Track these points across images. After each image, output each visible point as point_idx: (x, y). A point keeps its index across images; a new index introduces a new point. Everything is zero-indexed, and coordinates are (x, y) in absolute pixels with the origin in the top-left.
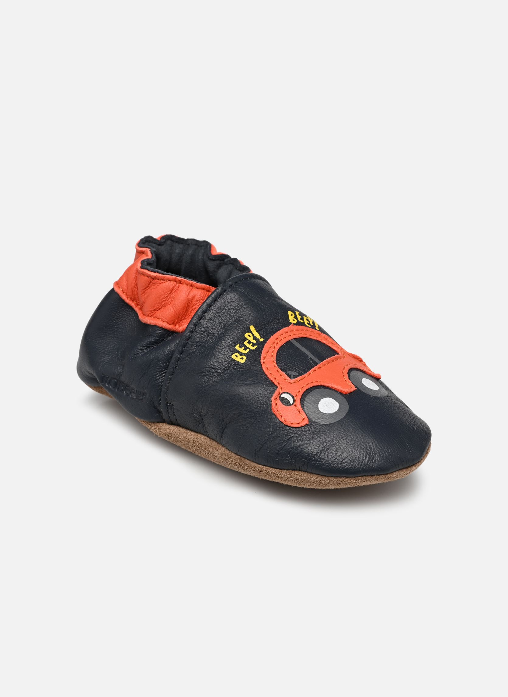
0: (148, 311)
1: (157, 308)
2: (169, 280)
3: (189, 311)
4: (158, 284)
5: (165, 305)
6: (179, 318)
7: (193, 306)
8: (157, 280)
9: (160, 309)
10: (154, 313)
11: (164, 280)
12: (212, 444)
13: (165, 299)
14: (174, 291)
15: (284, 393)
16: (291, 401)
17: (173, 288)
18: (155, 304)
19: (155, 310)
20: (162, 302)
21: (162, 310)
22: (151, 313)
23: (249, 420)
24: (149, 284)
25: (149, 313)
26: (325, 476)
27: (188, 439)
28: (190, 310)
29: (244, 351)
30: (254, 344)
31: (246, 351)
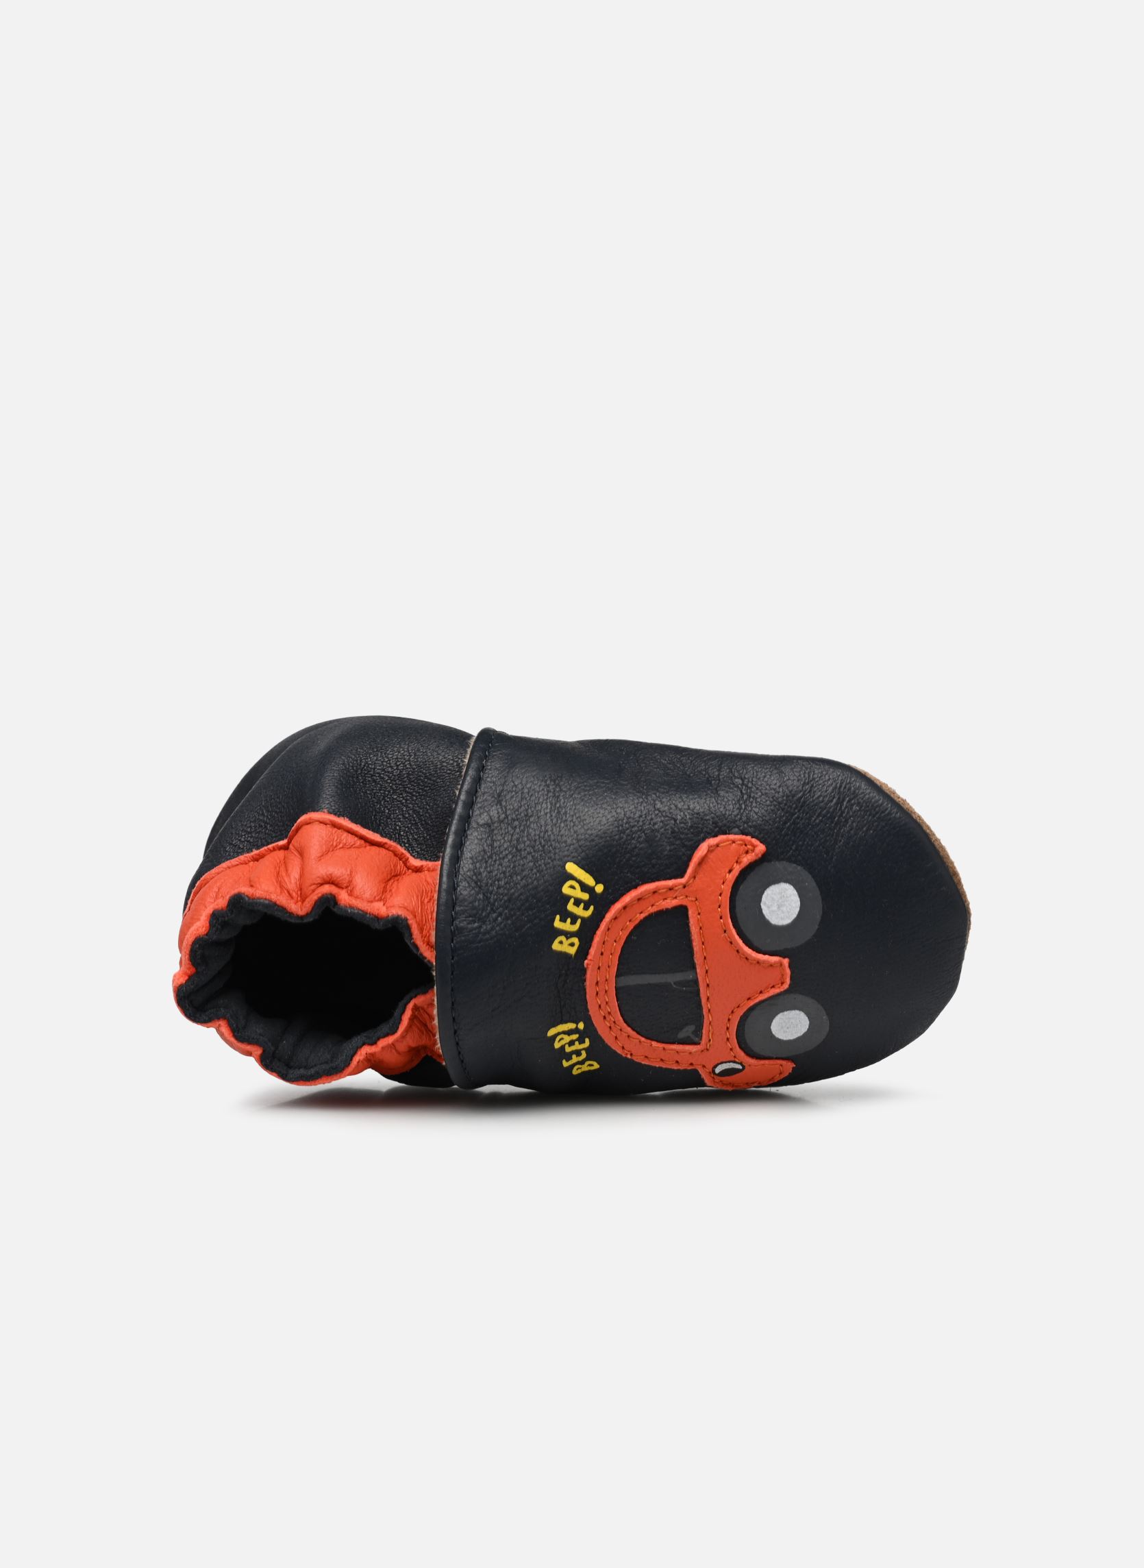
29: (581, 1058)
30: (581, 1041)
31: (584, 1055)
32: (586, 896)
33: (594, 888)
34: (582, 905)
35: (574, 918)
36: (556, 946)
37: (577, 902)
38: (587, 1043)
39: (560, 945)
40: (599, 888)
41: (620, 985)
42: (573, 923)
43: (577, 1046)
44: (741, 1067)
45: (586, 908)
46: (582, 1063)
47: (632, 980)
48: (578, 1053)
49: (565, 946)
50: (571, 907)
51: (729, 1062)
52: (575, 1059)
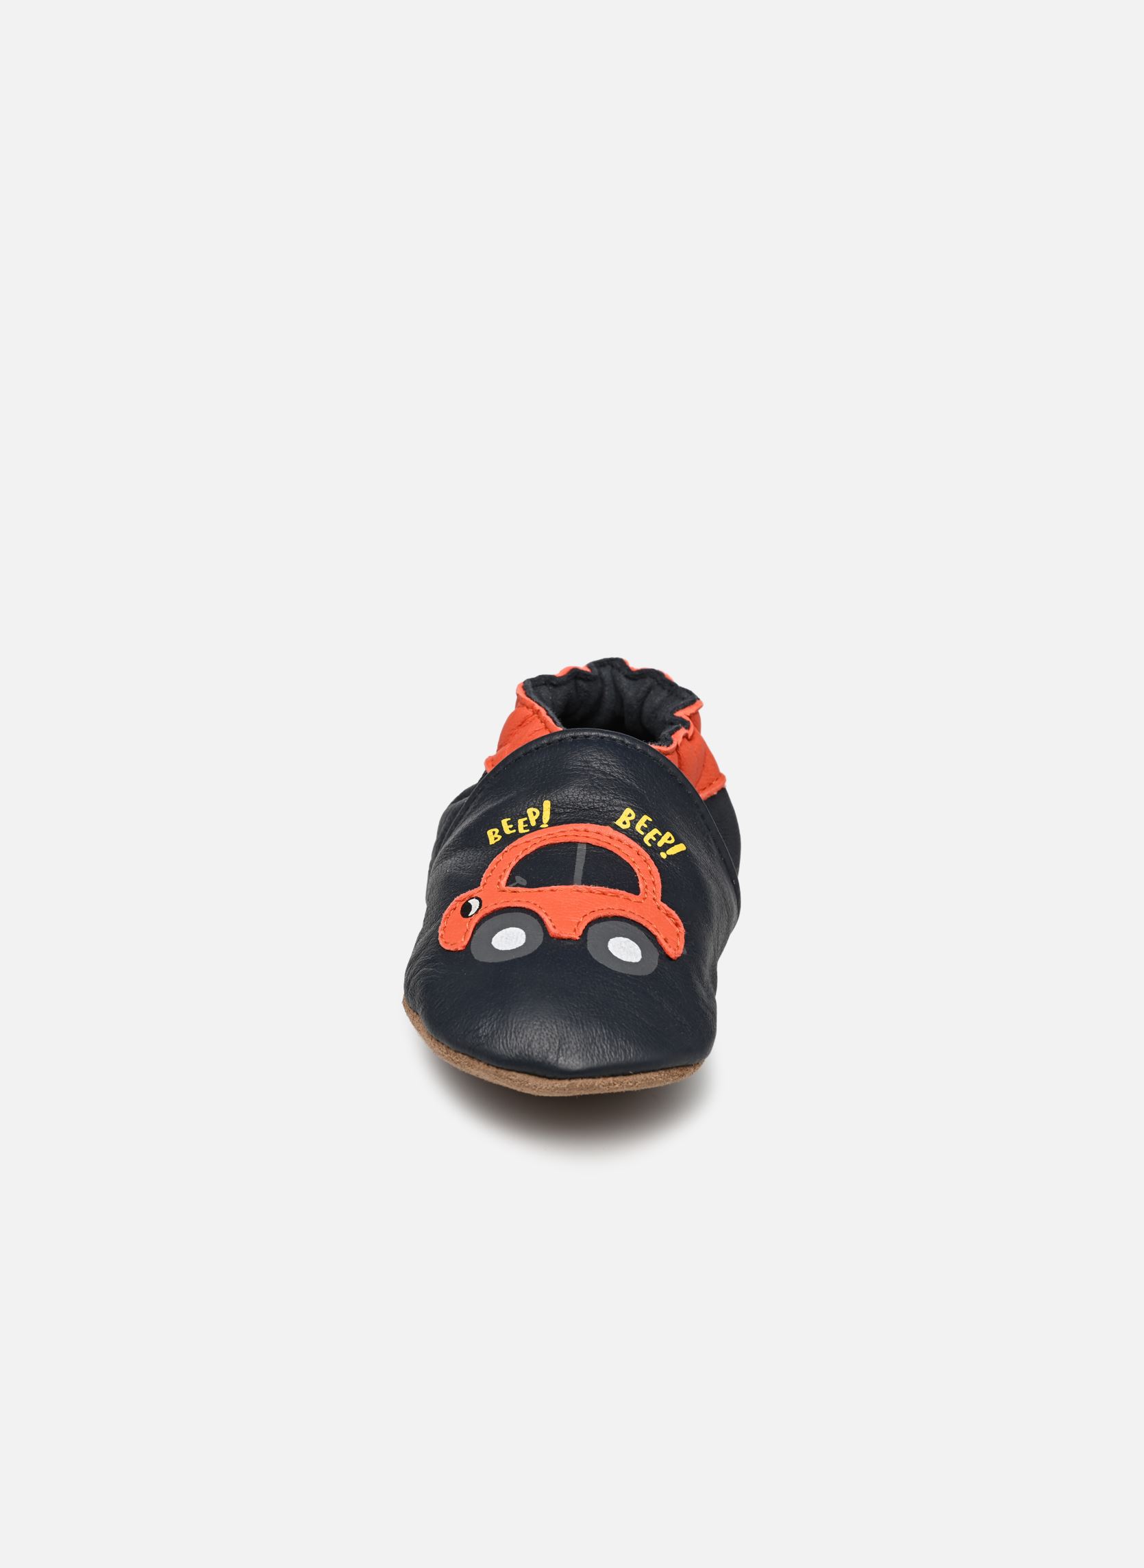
32: (660, 844)
33: (665, 852)
34: (654, 839)
35: (646, 831)
36: (628, 811)
37: (658, 837)
39: (628, 814)
40: (663, 855)
41: (579, 847)
42: (642, 828)
45: (650, 841)
47: (581, 854)
49: (626, 817)
50: (655, 831)
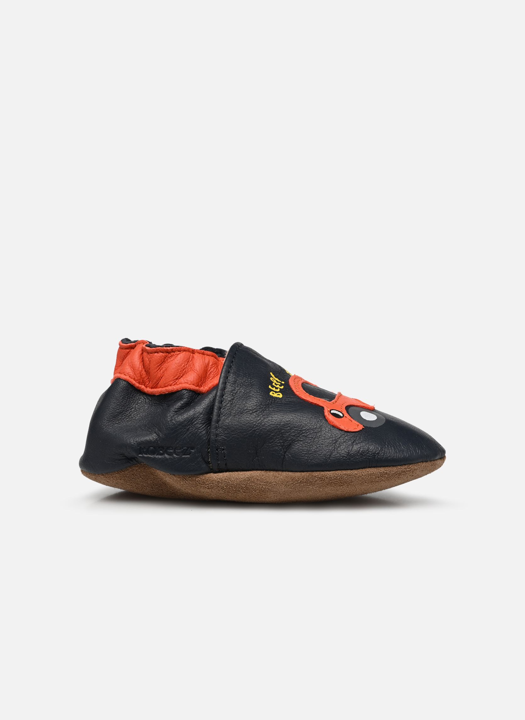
0: (170, 381)
1: (179, 376)
2: (184, 351)
3: (208, 375)
4: (175, 356)
5: (186, 373)
6: (201, 381)
7: (210, 370)
8: (173, 353)
9: (182, 377)
10: (176, 382)
11: (180, 352)
12: (270, 474)
13: (185, 367)
14: (190, 360)
15: (332, 410)
16: (341, 415)
17: (189, 357)
18: (177, 373)
19: (177, 379)
20: (184, 370)
21: (184, 376)
22: (174, 382)
23: (310, 436)
24: (164, 360)
25: (172, 382)
26: (393, 466)
27: (242, 479)
28: (209, 373)
29: (276, 390)
30: (280, 386)
31: (278, 390)
38: (282, 387)
43: (278, 386)
44: (342, 416)
46: (276, 392)
48: (277, 388)
51: (339, 411)
52: (274, 389)
